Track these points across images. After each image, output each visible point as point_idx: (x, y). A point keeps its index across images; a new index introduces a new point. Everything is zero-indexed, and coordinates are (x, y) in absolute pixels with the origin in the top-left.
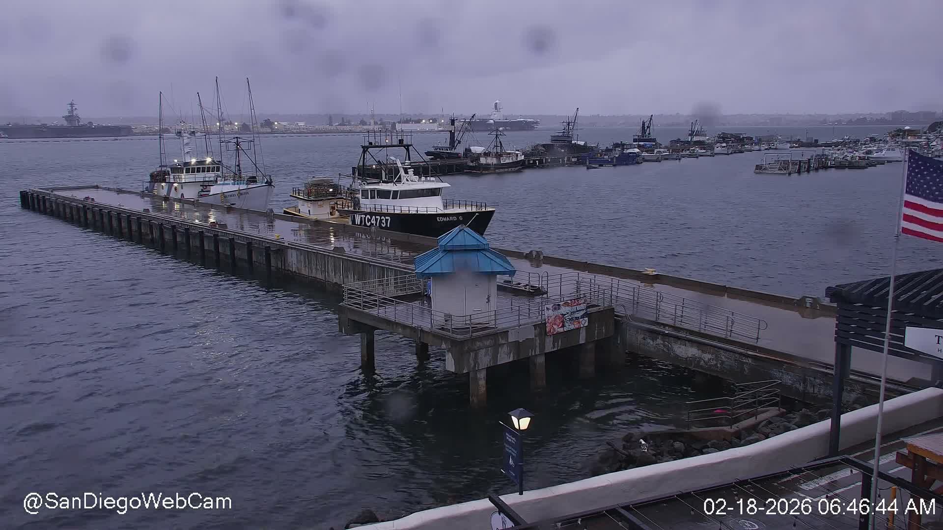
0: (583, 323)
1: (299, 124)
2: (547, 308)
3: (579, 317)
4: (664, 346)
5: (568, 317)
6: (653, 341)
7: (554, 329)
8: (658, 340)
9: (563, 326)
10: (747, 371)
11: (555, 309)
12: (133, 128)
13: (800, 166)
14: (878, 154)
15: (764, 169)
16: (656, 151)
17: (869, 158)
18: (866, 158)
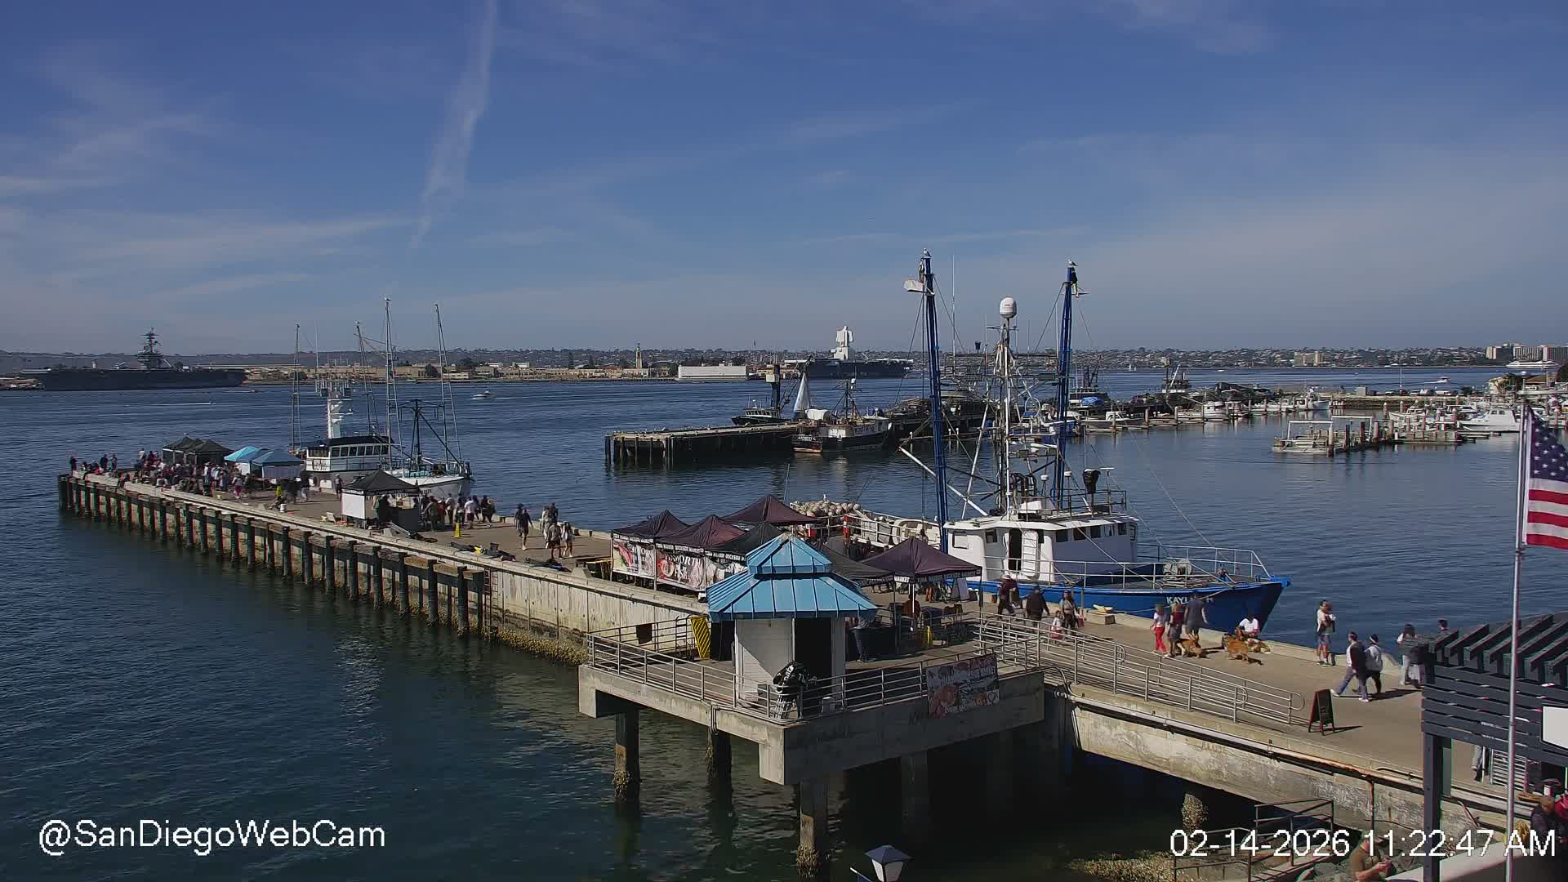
0: (991, 698)
1: (520, 366)
2: (929, 672)
3: (983, 688)
4: (1130, 737)
5: (966, 689)
6: (1111, 729)
7: (943, 709)
8: (1118, 727)
9: (957, 704)
10: (1273, 782)
11: (944, 674)
12: (247, 374)
13: (1348, 441)
14: (1477, 419)
15: (1288, 446)
16: (1108, 414)
17: (1461, 425)
18: (1458, 427)
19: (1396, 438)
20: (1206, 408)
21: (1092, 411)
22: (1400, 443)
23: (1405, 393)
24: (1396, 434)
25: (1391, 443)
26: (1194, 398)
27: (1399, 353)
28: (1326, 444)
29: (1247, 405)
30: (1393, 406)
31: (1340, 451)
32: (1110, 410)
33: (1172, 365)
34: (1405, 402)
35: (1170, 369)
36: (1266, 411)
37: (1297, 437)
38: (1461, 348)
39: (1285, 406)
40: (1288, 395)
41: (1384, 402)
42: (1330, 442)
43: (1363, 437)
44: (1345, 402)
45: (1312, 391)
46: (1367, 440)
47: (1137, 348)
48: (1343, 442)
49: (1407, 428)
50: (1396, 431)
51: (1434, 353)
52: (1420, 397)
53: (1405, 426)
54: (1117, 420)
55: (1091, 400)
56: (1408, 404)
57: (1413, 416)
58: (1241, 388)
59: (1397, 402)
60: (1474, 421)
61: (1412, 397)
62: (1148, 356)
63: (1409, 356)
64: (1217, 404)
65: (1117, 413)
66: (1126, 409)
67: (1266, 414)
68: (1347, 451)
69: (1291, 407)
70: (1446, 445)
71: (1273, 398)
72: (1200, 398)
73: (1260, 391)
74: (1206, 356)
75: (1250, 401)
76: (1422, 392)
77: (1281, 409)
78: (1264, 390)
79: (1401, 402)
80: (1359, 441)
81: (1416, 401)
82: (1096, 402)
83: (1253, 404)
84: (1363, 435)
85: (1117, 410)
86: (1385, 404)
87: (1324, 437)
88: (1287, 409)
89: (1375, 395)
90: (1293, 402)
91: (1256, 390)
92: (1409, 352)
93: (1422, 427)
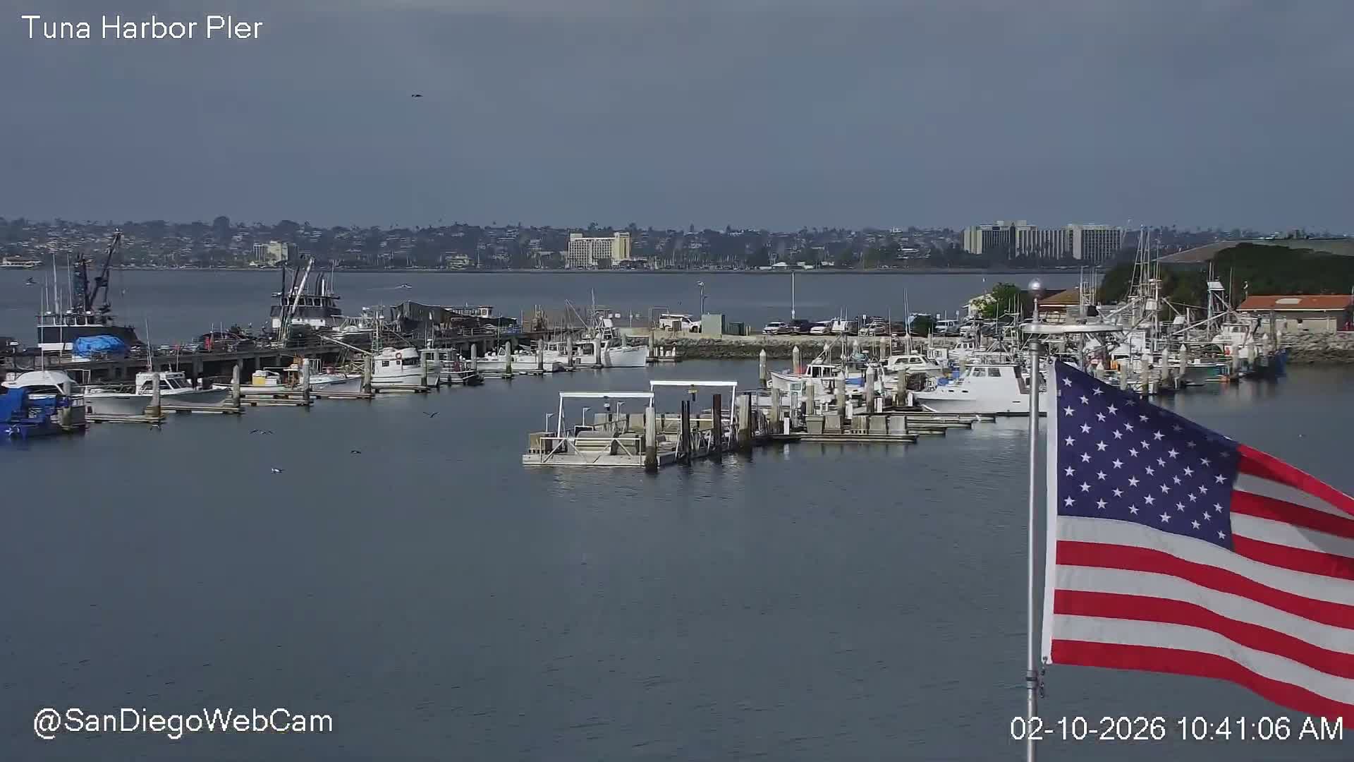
13: (686, 437)
14: (946, 388)
15: (559, 451)
16: (141, 378)
17: (916, 402)
18: (910, 404)
19: (787, 431)
20: (378, 364)
21: (100, 373)
22: (793, 440)
23: (805, 328)
24: (786, 421)
25: (773, 440)
26: (348, 339)
27: (790, 239)
28: (640, 447)
29: (468, 356)
30: (780, 356)
31: (669, 462)
32: (144, 369)
33: (294, 260)
34: (803, 348)
35: (291, 273)
36: (509, 368)
37: (578, 430)
38: (912, 230)
39: (551, 358)
40: (558, 333)
41: (758, 349)
42: (649, 443)
43: (718, 430)
44: (678, 348)
45: (608, 323)
46: (727, 435)
47: (209, 220)
48: (675, 439)
49: (808, 407)
50: (787, 415)
51: (859, 238)
52: (834, 339)
53: (804, 404)
54: (163, 392)
55: (98, 343)
56: (810, 352)
57: (819, 383)
58: (453, 314)
59: (787, 349)
60: (941, 393)
61: (817, 334)
62: (239, 237)
63: (808, 246)
64: (407, 353)
65: (163, 376)
66: (186, 367)
67: (509, 375)
68: (685, 460)
69: (564, 360)
70: (887, 444)
71: (525, 342)
72: (363, 341)
73: (495, 322)
74: (373, 239)
75: (473, 347)
76: (836, 327)
77: (541, 365)
78: (504, 322)
79: (796, 350)
80: (710, 438)
81: (826, 347)
82: (112, 350)
83: (480, 354)
84: (717, 422)
85: (164, 368)
86: (763, 354)
87: (636, 431)
88: (556, 364)
89: (741, 333)
90: (569, 349)
91: (487, 321)
92: (808, 237)
93: (839, 405)
